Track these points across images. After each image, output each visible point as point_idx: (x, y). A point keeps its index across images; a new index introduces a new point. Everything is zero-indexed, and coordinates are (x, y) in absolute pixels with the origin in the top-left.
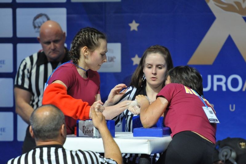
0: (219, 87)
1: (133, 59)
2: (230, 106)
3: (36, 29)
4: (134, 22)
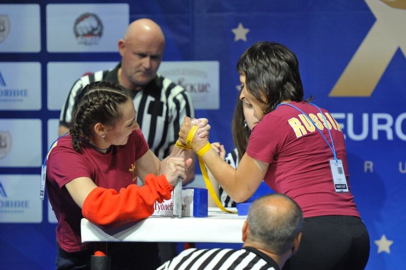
0: (382, 133)
2: (400, 164)
3: (79, 38)
4: (241, 26)
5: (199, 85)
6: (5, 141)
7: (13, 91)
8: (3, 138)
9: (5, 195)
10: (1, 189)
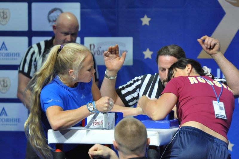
1: (144, 53)
3: (51, 23)
4: (146, 17)
5: (121, 51)
6: (6, 83)
7: (11, 54)
8: (5, 81)
9: (6, 115)
10: (4, 111)
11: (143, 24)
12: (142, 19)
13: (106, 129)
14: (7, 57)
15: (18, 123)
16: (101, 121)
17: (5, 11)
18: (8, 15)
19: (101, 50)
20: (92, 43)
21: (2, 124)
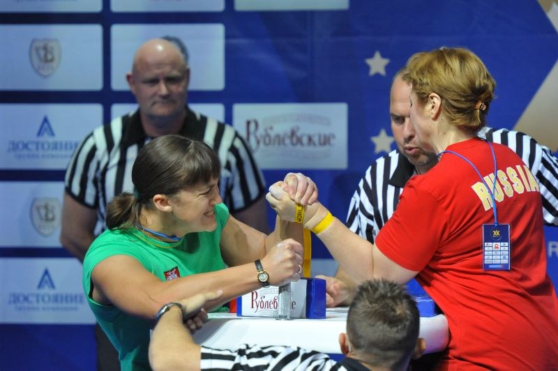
1: (375, 140)
4: (378, 55)
5: (320, 136)
6: (52, 211)
8: (50, 208)
9: (53, 286)
10: (46, 278)
11: (373, 72)
12: (369, 62)
13: (285, 317)
14: (54, 152)
15: (79, 305)
16: (275, 300)
17: (50, 45)
18: (56, 53)
19: (272, 134)
20: (251, 117)
21: (44, 309)
